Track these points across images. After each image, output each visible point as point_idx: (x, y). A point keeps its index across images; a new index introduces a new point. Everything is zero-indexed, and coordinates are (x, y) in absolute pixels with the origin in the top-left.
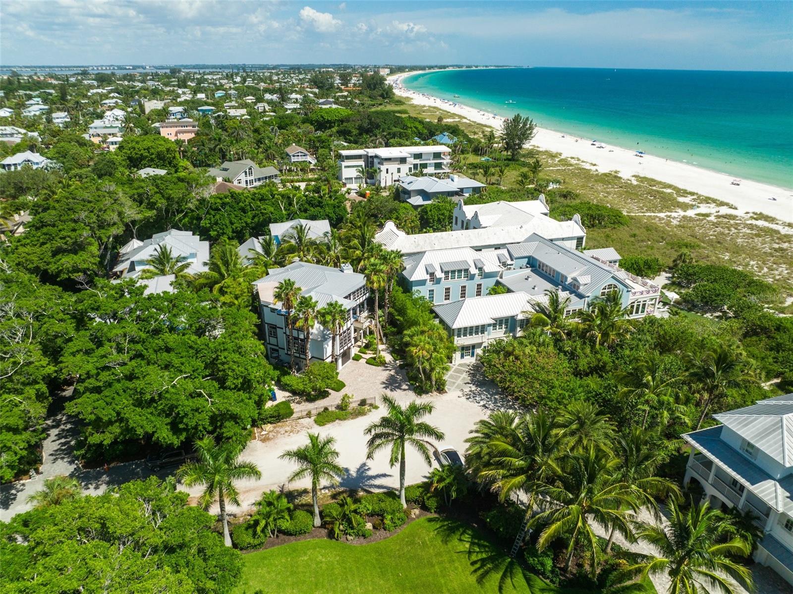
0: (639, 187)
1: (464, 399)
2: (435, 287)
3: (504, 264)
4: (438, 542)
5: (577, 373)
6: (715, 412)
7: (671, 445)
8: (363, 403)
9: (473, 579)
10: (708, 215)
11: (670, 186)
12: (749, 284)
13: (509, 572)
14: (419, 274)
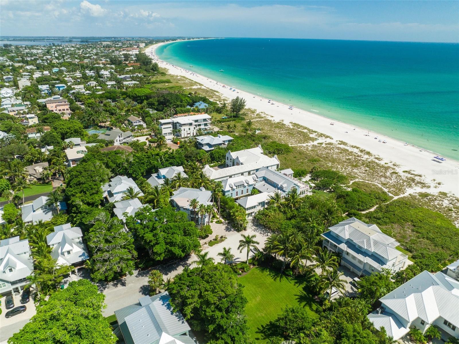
0: (294, 129)
1: (253, 231)
2: (232, 192)
3: (255, 180)
4: (261, 273)
5: (287, 219)
6: (329, 227)
7: (318, 238)
8: (222, 237)
9: (273, 280)
10: (322, 144)
11: (306, 128)
12: (338, 178)
13: (281, 277)
14: (227, 188)
